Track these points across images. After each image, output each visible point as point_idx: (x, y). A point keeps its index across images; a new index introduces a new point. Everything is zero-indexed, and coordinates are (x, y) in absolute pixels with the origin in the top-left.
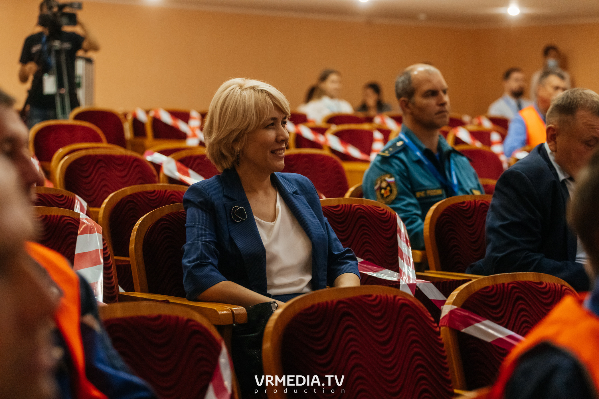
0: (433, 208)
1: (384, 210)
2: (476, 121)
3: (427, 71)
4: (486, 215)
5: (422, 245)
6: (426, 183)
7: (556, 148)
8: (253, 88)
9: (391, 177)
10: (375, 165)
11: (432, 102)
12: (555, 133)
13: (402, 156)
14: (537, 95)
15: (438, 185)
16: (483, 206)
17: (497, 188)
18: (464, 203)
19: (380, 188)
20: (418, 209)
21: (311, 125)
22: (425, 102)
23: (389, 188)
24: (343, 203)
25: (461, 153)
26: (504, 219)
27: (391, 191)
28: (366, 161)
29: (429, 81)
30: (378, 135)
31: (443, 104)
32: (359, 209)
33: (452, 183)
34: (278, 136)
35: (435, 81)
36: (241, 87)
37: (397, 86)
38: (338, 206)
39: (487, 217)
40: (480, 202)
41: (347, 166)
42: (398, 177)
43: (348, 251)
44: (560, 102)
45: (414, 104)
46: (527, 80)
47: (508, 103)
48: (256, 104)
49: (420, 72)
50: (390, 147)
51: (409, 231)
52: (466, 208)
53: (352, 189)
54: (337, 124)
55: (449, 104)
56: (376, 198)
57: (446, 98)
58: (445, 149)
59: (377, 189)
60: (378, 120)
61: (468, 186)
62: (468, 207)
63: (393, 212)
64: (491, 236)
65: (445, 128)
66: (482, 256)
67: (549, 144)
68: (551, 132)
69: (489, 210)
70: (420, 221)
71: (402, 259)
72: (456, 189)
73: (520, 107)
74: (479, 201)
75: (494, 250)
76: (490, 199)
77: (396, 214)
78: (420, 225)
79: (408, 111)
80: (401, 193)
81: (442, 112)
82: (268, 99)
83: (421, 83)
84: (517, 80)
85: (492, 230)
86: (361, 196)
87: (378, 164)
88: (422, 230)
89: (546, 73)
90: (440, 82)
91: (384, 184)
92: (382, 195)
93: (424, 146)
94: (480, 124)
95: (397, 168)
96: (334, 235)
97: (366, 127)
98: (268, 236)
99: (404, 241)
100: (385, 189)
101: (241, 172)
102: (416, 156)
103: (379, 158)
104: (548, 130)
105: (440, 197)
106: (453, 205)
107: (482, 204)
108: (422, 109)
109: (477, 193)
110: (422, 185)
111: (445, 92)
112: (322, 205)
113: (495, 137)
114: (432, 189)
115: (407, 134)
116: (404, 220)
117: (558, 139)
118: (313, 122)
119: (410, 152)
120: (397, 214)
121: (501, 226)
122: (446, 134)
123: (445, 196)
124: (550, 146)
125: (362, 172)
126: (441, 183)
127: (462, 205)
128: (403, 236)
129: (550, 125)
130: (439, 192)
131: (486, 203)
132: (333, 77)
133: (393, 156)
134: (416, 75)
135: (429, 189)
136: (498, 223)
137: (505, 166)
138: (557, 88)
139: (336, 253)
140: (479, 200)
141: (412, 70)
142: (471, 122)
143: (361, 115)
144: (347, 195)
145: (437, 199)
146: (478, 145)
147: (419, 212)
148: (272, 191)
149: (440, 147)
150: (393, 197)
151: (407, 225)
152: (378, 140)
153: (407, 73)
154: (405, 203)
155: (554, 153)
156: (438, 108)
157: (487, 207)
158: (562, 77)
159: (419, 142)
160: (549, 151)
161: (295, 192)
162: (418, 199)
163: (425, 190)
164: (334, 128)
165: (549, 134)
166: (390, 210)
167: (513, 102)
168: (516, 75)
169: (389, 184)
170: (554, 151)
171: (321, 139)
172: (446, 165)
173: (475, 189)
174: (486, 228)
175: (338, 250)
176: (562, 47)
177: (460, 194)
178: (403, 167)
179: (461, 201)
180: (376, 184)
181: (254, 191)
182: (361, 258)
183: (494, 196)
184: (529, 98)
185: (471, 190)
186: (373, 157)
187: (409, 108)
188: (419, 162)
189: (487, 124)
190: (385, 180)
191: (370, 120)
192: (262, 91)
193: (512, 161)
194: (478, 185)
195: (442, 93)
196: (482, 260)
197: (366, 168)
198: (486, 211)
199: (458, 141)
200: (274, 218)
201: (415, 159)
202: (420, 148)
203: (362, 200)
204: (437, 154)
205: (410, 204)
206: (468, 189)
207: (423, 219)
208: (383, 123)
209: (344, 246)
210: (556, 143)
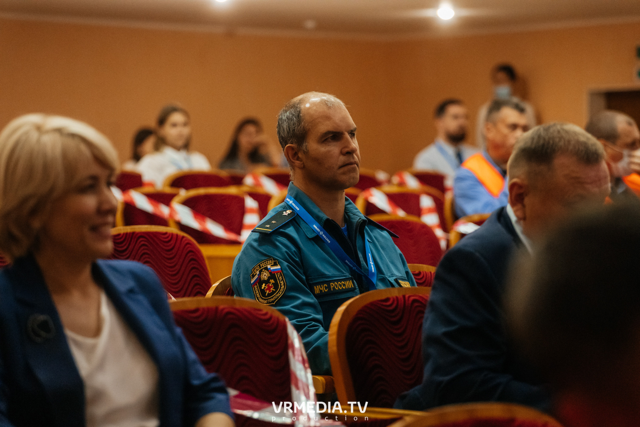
0: (342, 309)
1: (266, 314)
2: (396, 179)
3: (325, 103)
4: (422, 317)
5: (325, 367)
6: (328, 271)
7: (524, 213)
8: (59, 131)
9: (275, 264)
10: (250, 245)
11: (334, 149)
12: (521, 191)
13: (291, 231)
14: (485, 138)
15: (348, 275)
16: (416, 304)
17: (438, 276)
18: (387, 300)
19: (260, 282)
20: (318, 313)
21: (147, 189)
22: (323, 149)
23: (272, 281)
24: (204, 305)
25: (380, 226)
26: (448, 322)
27: (276, 285)
28: (236, 243)
29: (328, 118)
30: (250, 203)
31: (350, 153)
32: (229, 313)
33: (368, 271)
34: (100, 204)
35: (337, 118)
36: (39, 128)
37: (279, 126)
38: (196, 310)
39: (424, 321)
40: (412, 298)
41: (207, 251)
42: (286, 264)
43: (214, 380)
44: (529, 144)
45: (306, 153)
46: (470, 117)
47: (441, 150)
48: (65, 155)
49: (314, 104)
50: (273, 218)
51: (307, 346)
52: (391, 308)
53: (215, 285)
54: (187, 188)
55: (358, 152)
56: (254, 297)
57: (355, 144)
58: (356, 220)
59: (255, 283)
60: (249, 181)
61: (393, 275)
62: (394, 306)
63: (281, 317)
64: (432, 350)
65: (350, 191)
66: (418, 381)
67: (515, 208)
68: (515, 191)
69: (427, 311)
70: (321, 330)
71: (297, 388)
72: (374, 280)
73: (460, 158)
74: (409, 297)
75: (436, 370)
76: (427, 293)
77: (285, 321)
78: (322, 335)
79: (297, 163)
80: (292, 288)
81: (349, 165)
82: (83, 148)
83: (314, 121)
84: (456, 117)
85: (432, 340)
86: (231, 293)
87: (255, 244)
88: (326, 344)
89: (497, 105)
90: (344, 119)
91: (265, 276)
92: (263, 292)
93: (324, 216)
94: (402, 184)
95: (284, 249)
96: (192, 355)
97: (232, 190)
98: (89, 359)
99: (299, 361)
100: (267, 282)
101: (43, 261)
102: (314, 231)
103: (256, 236)
104: (512, 187)
105: (350, 292)
106: (372, 304)
107: (415, 301)
108: (318, 160)
109: (406, 284)
110: (323, 275)
111: (352, 134)
112: (173, 309)
113: (426, 202)
114: (337, 281)
115: (297, 198)
116: (298, 328)
117: (527, 201)
118: (151, 185)
119: (303, 225)
120: (287, 319)
121: (446, 334)
122: (354, 198)
123: (357, 290)
124: (515, 212)
125: (232, 258)
126: (352, 272)
127: (385, 304)
128: (297, 353)
129: (515, 180)
130: (349, 284)
131: (421, 300)
132: (177, 118)
133: (277, 232)
134: (309, 108)
135: (334, 281)
136: (441, 330)
137: (443, 244)
138: (514, 127)
139: (196, 382)
140: (410, 295)
141: (300, 102)
142: (389, 182)
143: (224, 173)
144: (210, 293)
145: (348, 295)
146: (401, 214)
147: (320, 317)
148: (93, 290)
149: (347, 217)
150: (279, 294)
151: (303, 337)
152: (252, 211)
153: (294, 106)
154: (298, 302)
155: (522, 222)
156: (342, 159)
157: (424, 306)
158: (521, 110)
159: (316, 210)
160: (513, 218)
161: (131, 291)
162: (317, 296)
163: (328, 283)
164: (183, 194)
165: (514, 193)
166: (277, 314)
167: (450, 150)
168: (453, 110)
169: (272, 275)
170: (522, 219)
171: (164, 210)
172: (359, 243)
173: (403, 280)
174: (423, 336)
175: (199, 377)
176: (520, 67)
177: (381, 286)
178: (293, 249)
179: (384, 297)
180: (253, 276)
181: (64, 290)
182: (235, 388)
183: (434, 288)
184: (474, 144)
185: (396, 280)
186: (246, 235)
187: (298, 159)
188: (317, 240)
189: (412, 184)
190: (266, 269)
191: (238, 181)
192: (73, 136)
193: (453, 236)
194: (407, 273)
195: (347, 136)
196: (418, 387)
197: (236, 252)
198: (423, 312)
199: (371, 208)
200: (97, 332)
201: (311, 236)
202: (318, 219)
203: (234, 300)
204: (343, 227)
205: (305, 305)
206: (392, 280)
207: (327, 328)
208: (258, 184)
209: (209, 370)
210: (524, 206)
